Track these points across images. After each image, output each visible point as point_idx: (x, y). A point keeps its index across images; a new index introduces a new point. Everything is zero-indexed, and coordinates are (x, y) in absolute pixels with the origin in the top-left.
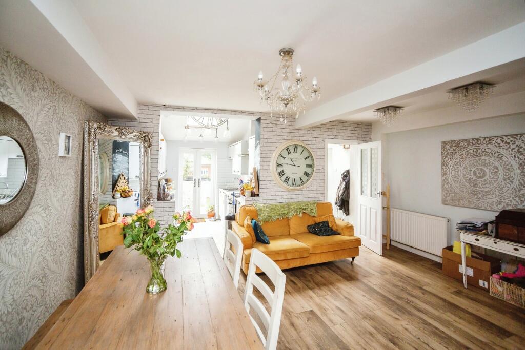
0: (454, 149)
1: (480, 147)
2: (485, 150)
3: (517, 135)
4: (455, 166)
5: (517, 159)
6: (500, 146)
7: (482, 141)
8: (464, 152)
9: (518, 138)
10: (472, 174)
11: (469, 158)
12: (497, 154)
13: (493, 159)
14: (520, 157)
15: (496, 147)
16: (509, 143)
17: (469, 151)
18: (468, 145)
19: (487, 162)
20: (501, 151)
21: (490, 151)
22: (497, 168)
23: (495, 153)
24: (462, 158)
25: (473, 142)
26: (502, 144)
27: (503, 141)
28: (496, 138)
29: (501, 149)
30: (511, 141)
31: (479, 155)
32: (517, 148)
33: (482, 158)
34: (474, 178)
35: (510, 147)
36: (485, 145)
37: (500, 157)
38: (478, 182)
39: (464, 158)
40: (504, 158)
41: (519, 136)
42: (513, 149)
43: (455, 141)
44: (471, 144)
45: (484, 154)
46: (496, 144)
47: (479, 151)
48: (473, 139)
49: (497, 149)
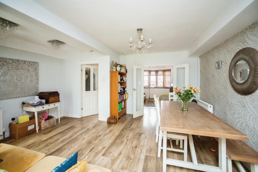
0: (2, 63)
1: (19, 65)
2: (22, 66)
3: (35, 62)
4: (3, 74)
5: (35, 72)
6: (29, 66)
7: (21, 62)
8: (10, 66)
9: (35, 64)
10: (15, 79)
11: (13, 70)
12: (27, 69)
13: (26, 71)
14: (36, 72)
15: (27, 66)
16: (32, 65)
17: (13, 66)
18: (13, 62)
19: (23, 73)
20: (29, 68)
21: (24, 67)
22: (27, 76)
23: (26, 69)
24: (8, 70)
25: (16, 61)
26: (29, 65)
27: (30, 64)
28: (27, 62)
29: (29, 67)
30: (33, 64)
31: (19, 69)
32: (35, 68)
33: (21, 71)
34: (16, 81)
35: (32, 67)
36: (22, 64)
37: (28, 71)
38: (18, 83)
39: (10, 69)
40: (30, 72)
41: (36, 63)
42: (33, 68)
43: (4, 58)
44: (15, 62)
45: (21, 68)
46: (27, 65)
47: (19, 67)
48: (16, 60)
49: (27, 67)
